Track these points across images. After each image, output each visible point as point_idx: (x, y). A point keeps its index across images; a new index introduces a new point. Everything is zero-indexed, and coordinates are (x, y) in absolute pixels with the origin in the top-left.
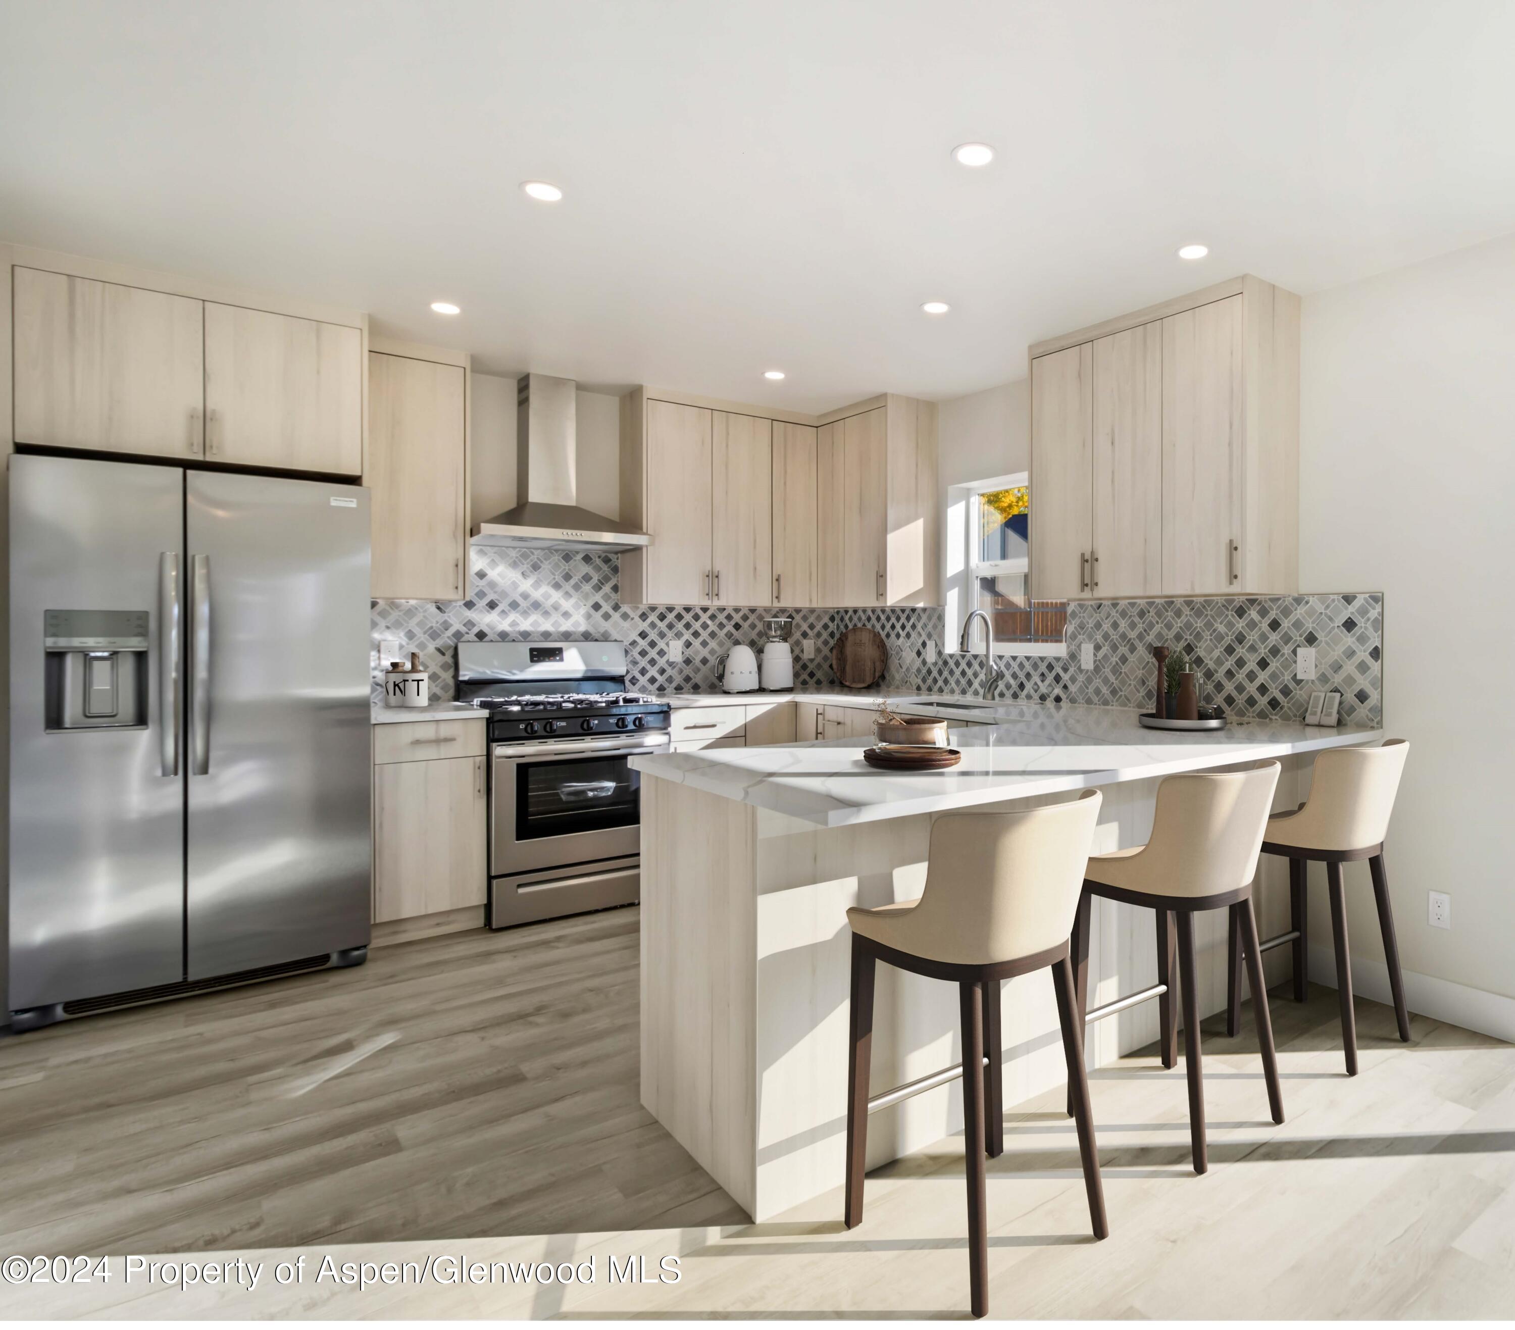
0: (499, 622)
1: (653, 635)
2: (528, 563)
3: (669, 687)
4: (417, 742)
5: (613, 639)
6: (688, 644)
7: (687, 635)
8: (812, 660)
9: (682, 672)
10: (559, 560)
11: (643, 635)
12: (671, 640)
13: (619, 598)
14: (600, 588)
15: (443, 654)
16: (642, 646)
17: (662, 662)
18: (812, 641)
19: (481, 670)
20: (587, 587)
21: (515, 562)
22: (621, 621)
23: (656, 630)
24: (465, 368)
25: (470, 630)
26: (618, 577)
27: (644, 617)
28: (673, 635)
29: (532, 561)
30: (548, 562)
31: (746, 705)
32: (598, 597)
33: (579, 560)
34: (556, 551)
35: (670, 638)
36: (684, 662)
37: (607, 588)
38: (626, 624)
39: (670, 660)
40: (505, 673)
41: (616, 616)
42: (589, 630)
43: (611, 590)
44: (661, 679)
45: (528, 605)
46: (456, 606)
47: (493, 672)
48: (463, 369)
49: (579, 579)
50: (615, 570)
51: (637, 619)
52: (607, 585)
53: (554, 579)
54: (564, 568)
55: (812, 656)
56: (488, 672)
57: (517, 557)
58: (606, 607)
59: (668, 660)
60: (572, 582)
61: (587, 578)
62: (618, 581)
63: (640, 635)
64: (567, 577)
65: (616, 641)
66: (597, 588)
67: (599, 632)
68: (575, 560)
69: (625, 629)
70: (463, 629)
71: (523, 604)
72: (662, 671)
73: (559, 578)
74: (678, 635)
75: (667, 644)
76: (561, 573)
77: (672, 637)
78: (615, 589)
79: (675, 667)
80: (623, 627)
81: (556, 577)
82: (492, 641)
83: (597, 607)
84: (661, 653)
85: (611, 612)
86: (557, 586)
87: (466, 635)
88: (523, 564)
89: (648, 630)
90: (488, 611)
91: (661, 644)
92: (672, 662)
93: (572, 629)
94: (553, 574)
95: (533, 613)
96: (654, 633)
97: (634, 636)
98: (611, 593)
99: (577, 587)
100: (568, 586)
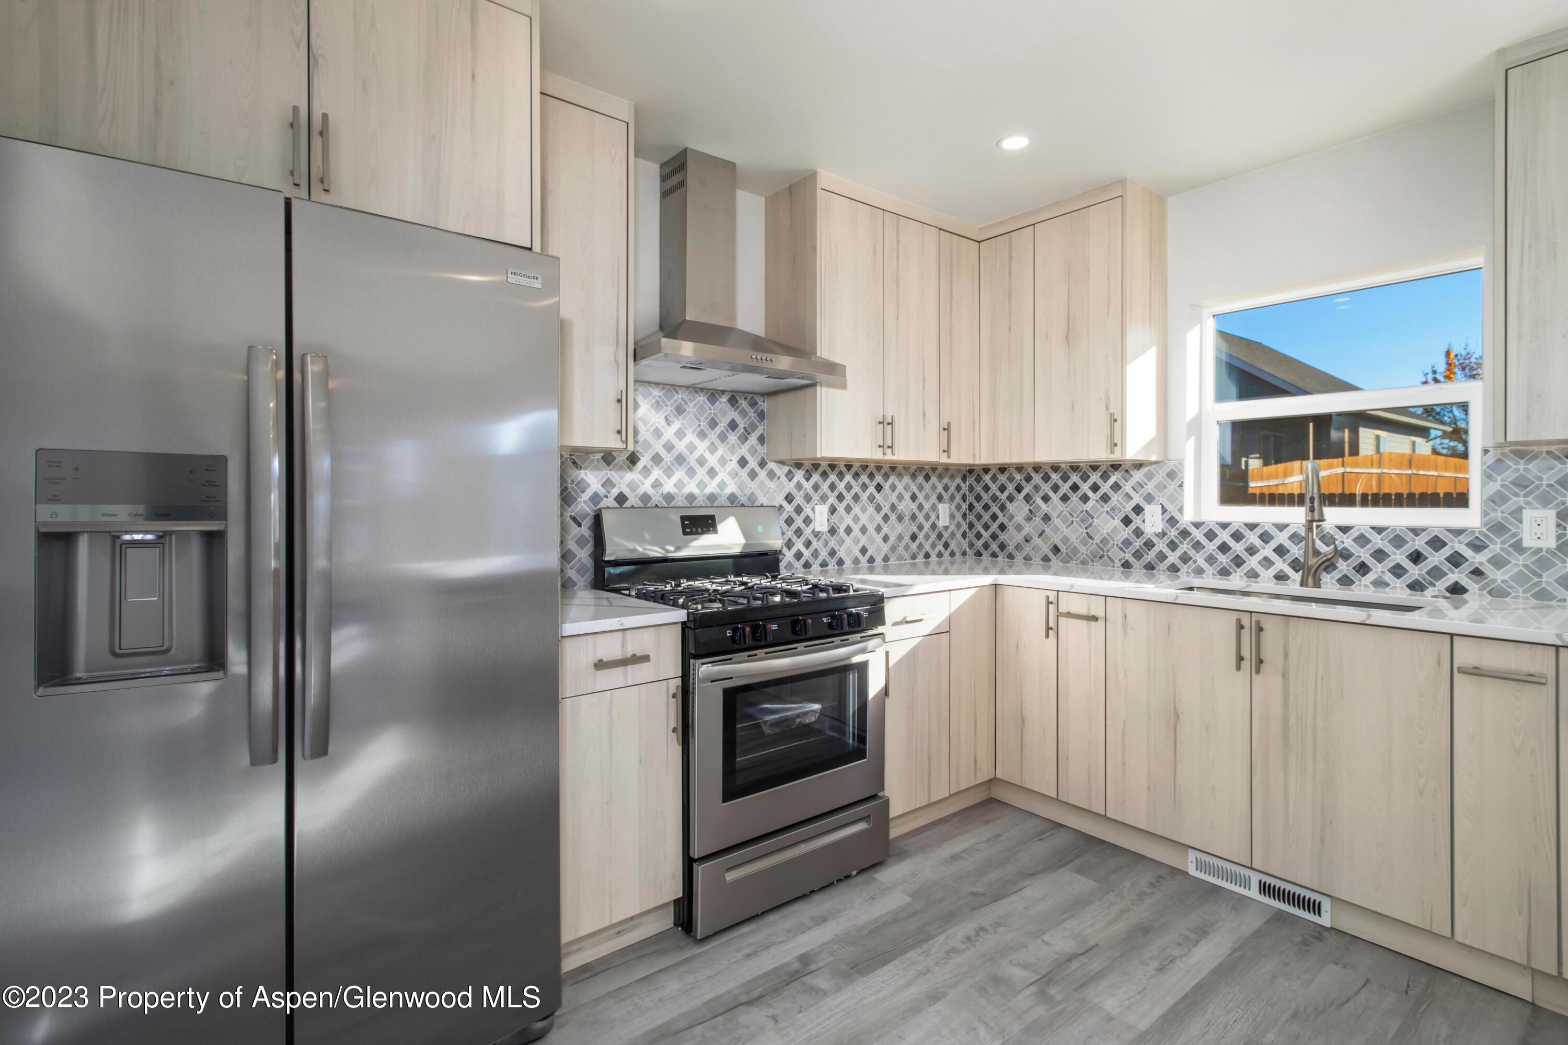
0: (641, 481)
1: (799, 499)
2: (672, 405)
3: (814, 563)
4: (600, 665)
5: (759, 505)
6: (833, 510)
7: (832, 500)
8: (946, 528)
9: (827, 545)
10: (704, 401)
11: (789, 498)
12: (816, 504)
13: (765, 451)
14: (747, 439)
15: (580, 525)
16: (788, 512)
17: (807, 532)
18: (947, 505)
19: (630, 545)
20: (733, 438)
21: (658, 402)
22: (767, 481)
23: (802, 492)
24: (628, 123)
25: (609, 493)
26: (764, 426)
27: (790, 476)
28: (819, 498)
29: (676, 401)
30: (693, 403)
31: (950, 590)
32: (744, 451)
33: (725, 402)
34: (702, 390)
35: (816, 502)
36: (829, 531)
37: (753, 439)
38: (772, 485)
39: (816, 530)
40: (656, 548)
41: (762, 474)
42: (734, 492)
43: (757, 442)
44: (807, 553)
45: (672, 459)
46: (593, 460)
47: (645, 549)
48: (626, 124)
49: (724, 427)
50: (761, 416)
51: (783, 478)
52: (753, 435)
53: (699, 425)
54: (709, 411)
55: (947, 524)
56: (640, 549)
57: (660, 397)
58: (753, 463)
59: (814, 530)
60: (718, 430)
61: (733, 425)
62: (764, 429)
63: (786, 498)
64: (713, 424)
65: (762, 506)
66: (744, 439)
67: (745, 495)
68: (721, 402)
69: (771, 490)
70: (602, 491)
71: (668, 458)
72: (808, 544)
73: (704, 425)
74: (824, 499)
75: (813, 510)
76: (706, 418)
77: (818, 500)
78: (761, 439)
79: (820, 538)
80: (770, 488)
81: (702, 423)
82: (633, 507)
83: (743, 462)
84: (808, 521)
85: (757, 469)
86: (702, 435)
87: (605, 499)
88: (667, 406)
89: (794, 492)
90: (629, 467)
91: (807, 510)
92: (817, 532)
93: (717, 491)
94: (699, 420)
95: (678, 470)
96: (800, 497)
97: (780, 500)
98: (757, 445)
99: (723, 437)
100: (713, 436)
